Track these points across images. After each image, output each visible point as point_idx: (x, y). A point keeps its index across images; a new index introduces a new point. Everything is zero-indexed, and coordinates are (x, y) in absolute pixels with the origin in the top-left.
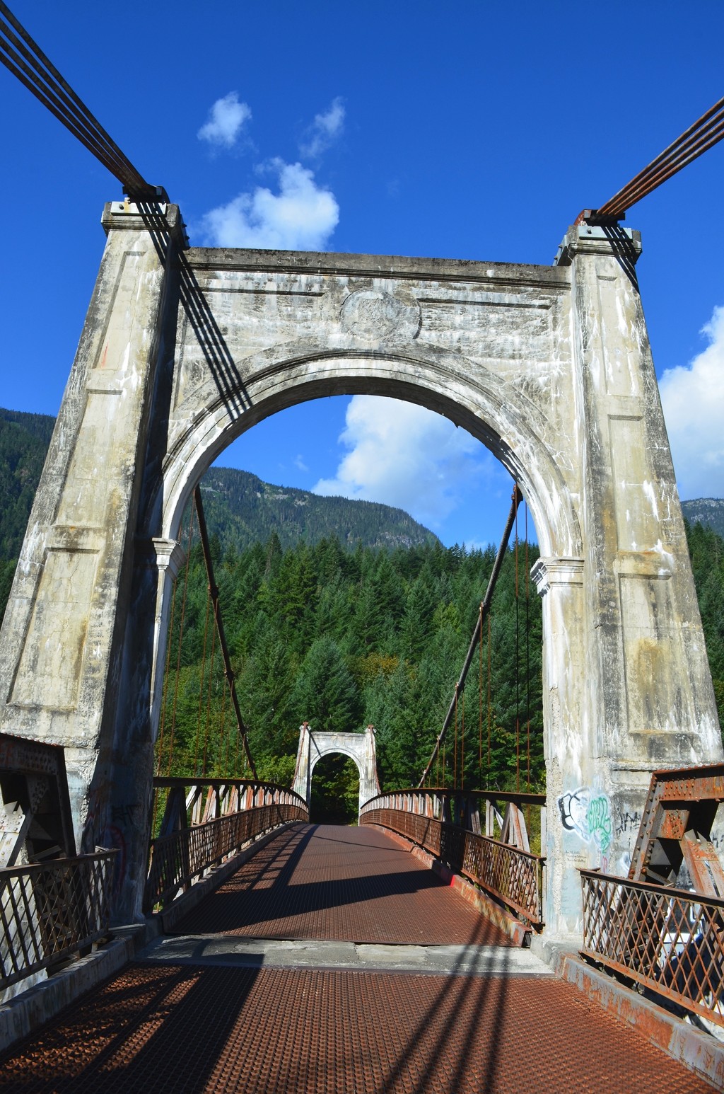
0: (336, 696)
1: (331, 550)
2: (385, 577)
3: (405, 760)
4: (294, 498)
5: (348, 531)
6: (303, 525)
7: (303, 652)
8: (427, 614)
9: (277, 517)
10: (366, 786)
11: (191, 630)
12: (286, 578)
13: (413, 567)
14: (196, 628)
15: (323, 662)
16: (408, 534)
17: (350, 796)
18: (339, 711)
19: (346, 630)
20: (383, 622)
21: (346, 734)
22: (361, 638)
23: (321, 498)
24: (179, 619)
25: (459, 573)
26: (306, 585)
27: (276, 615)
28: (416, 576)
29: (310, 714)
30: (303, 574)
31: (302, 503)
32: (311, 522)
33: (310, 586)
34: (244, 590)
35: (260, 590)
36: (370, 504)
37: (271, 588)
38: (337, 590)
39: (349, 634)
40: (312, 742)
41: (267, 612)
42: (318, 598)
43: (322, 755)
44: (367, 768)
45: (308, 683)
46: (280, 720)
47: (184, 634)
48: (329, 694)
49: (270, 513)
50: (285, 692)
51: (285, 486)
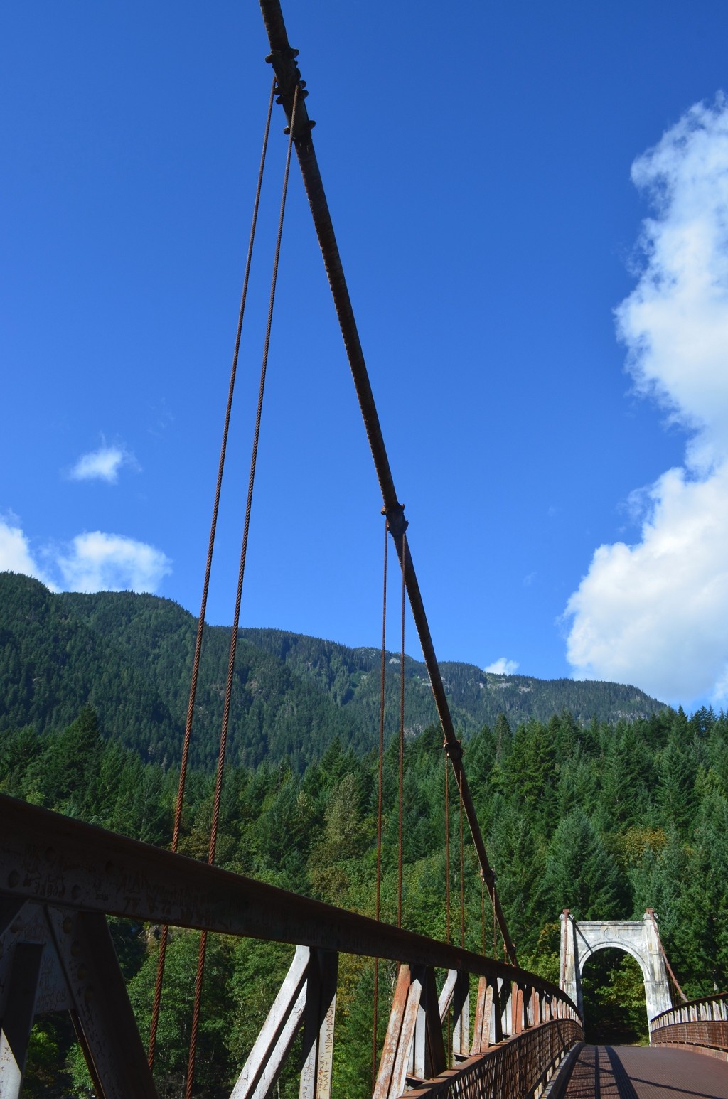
0: (596, 879)
1: (565, 727)
2: (630, 745)
3: (702, 952)
4: (518, 686)
5: (579, 714)
6: (530, 712)
7: (549, 836)
8: (688, 781)
9: (502, 705)
10: (655, 991)
11: (422, 820)
12: (520, 754)
13: (659, 737)
14: (428, 817)
15: (576, 840)
16: (642, 711)
17: (635, 1004)
18: (603, 898)
19: (594, 806)
20: (636, 795)
21: (619, 922)
22: (613, 815)
23: (545, 682)
24: (409, 810)
25: (711, 739)
26: (543, 761)
27: (514, 797)
28: (664, 744)
29: (569, 903)
30: (538, 749)
31: (526, 690)
32: (538, 708)
33: (548, 761)
34: (475, 773)
35: (494, 770)
36: (597, 683)
37: (505, 767)
38: (578, 763)
39: (600, 809)
40: (577, 932)
41: (503, 794)
42: (558, 774)
43: (594, 950)
44: (652, 966)
45: (560, 866)
46: (534, 910)
47: (415, 824)
48: (588, 877)
49: (495, 703)
50: (536, 876)
51: (507, 674)
